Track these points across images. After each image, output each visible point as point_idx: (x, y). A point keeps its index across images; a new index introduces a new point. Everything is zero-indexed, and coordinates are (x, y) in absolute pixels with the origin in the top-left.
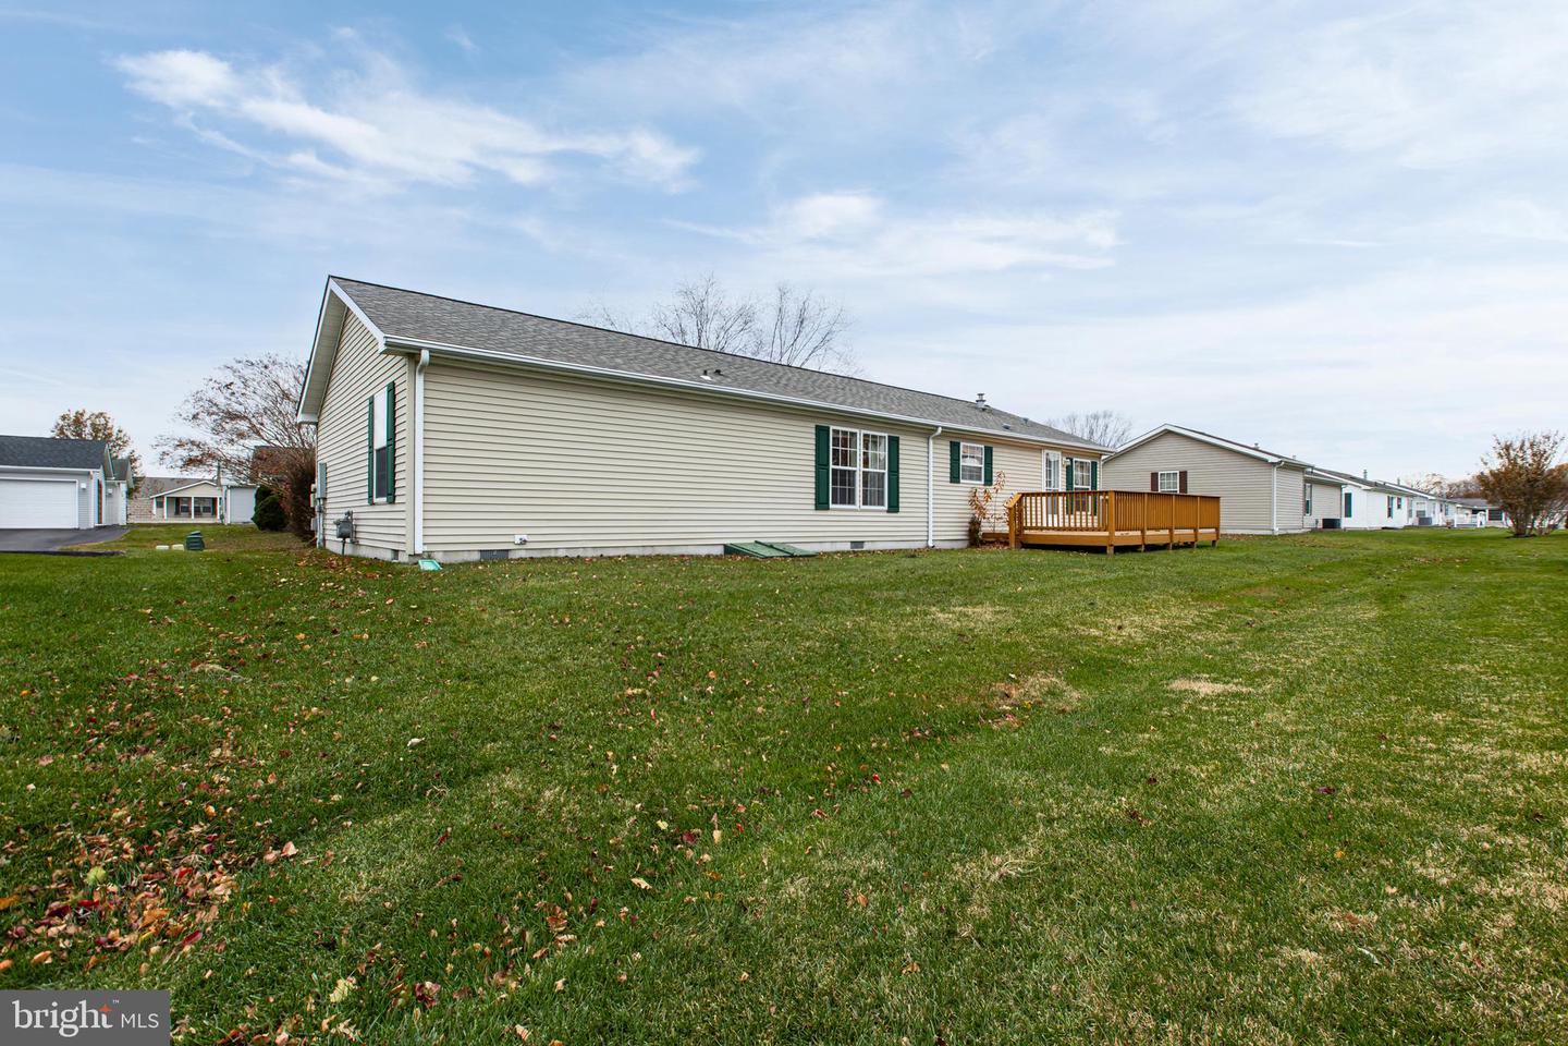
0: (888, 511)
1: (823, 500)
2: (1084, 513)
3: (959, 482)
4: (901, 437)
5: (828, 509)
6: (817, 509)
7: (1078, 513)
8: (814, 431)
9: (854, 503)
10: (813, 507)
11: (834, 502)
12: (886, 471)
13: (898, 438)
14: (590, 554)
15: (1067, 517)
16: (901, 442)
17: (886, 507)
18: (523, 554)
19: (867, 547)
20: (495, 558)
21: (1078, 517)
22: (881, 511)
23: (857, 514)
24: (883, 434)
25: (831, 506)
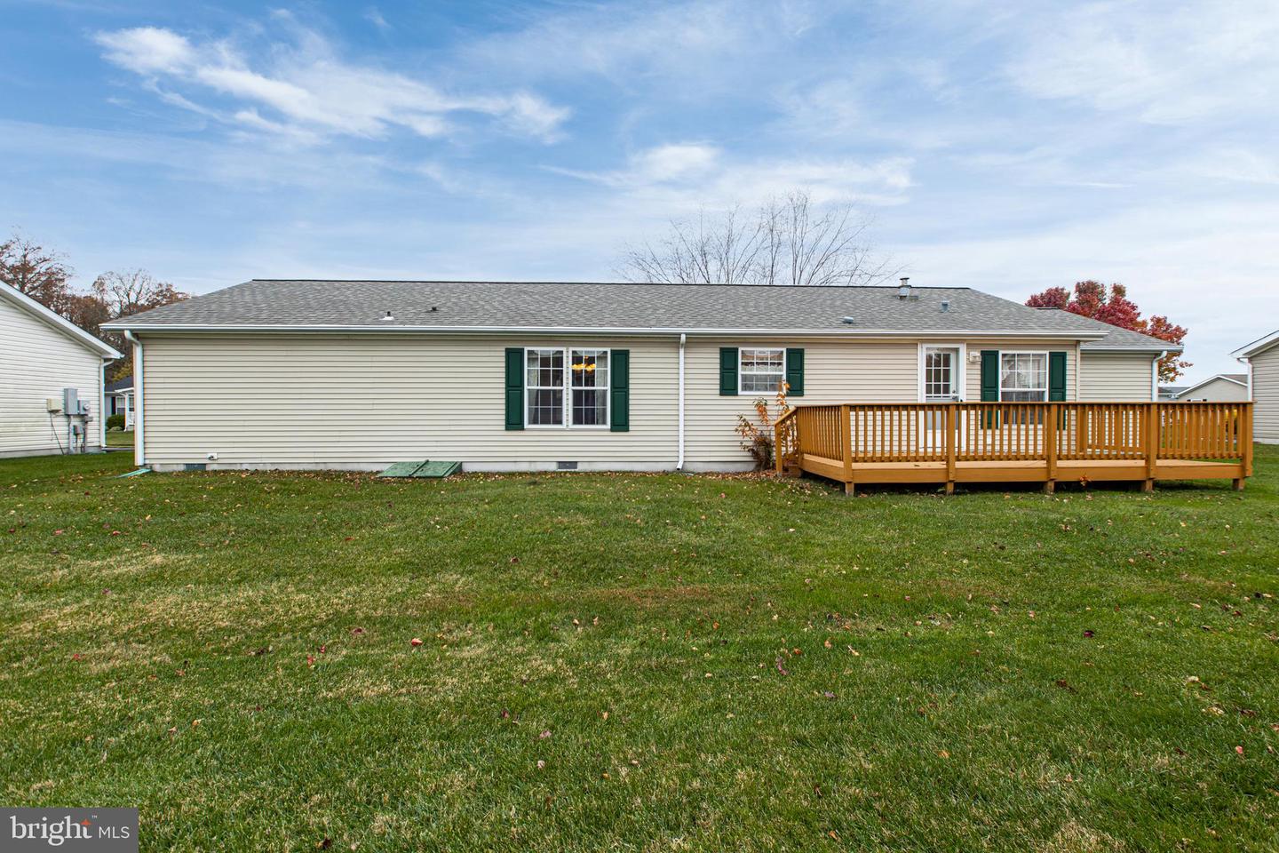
0: (612, 430)
1: (515, 419)
2: (1023, 427)
3: (736, 394)
4: (631, 350)
5: (523, 429)
6: (507, 429)
7: (1006, 427)
8: (504, 354)
9: (560, 422)
10: (504, 428)
11: (534, 421)
12: (608, 388)
13: (628, 351)
14: (269, 468)
15: (981, 432)
16: (631, 355)
17: (608, 426)
18: (216, 467)
19: (580, 468)
20: (196, 469)
21: (1006, 432)
22: (604, 430)
23: (565, 433)
24: (605, 349)
25: (526, 426)
